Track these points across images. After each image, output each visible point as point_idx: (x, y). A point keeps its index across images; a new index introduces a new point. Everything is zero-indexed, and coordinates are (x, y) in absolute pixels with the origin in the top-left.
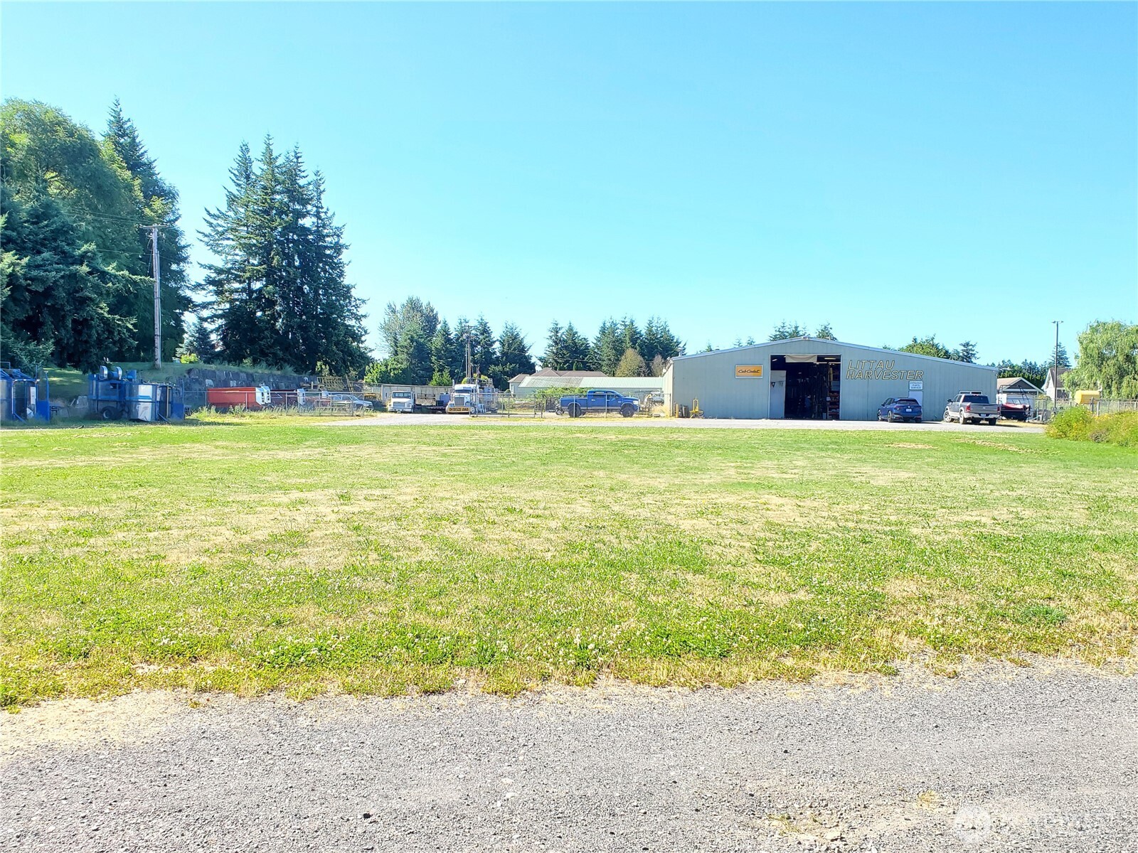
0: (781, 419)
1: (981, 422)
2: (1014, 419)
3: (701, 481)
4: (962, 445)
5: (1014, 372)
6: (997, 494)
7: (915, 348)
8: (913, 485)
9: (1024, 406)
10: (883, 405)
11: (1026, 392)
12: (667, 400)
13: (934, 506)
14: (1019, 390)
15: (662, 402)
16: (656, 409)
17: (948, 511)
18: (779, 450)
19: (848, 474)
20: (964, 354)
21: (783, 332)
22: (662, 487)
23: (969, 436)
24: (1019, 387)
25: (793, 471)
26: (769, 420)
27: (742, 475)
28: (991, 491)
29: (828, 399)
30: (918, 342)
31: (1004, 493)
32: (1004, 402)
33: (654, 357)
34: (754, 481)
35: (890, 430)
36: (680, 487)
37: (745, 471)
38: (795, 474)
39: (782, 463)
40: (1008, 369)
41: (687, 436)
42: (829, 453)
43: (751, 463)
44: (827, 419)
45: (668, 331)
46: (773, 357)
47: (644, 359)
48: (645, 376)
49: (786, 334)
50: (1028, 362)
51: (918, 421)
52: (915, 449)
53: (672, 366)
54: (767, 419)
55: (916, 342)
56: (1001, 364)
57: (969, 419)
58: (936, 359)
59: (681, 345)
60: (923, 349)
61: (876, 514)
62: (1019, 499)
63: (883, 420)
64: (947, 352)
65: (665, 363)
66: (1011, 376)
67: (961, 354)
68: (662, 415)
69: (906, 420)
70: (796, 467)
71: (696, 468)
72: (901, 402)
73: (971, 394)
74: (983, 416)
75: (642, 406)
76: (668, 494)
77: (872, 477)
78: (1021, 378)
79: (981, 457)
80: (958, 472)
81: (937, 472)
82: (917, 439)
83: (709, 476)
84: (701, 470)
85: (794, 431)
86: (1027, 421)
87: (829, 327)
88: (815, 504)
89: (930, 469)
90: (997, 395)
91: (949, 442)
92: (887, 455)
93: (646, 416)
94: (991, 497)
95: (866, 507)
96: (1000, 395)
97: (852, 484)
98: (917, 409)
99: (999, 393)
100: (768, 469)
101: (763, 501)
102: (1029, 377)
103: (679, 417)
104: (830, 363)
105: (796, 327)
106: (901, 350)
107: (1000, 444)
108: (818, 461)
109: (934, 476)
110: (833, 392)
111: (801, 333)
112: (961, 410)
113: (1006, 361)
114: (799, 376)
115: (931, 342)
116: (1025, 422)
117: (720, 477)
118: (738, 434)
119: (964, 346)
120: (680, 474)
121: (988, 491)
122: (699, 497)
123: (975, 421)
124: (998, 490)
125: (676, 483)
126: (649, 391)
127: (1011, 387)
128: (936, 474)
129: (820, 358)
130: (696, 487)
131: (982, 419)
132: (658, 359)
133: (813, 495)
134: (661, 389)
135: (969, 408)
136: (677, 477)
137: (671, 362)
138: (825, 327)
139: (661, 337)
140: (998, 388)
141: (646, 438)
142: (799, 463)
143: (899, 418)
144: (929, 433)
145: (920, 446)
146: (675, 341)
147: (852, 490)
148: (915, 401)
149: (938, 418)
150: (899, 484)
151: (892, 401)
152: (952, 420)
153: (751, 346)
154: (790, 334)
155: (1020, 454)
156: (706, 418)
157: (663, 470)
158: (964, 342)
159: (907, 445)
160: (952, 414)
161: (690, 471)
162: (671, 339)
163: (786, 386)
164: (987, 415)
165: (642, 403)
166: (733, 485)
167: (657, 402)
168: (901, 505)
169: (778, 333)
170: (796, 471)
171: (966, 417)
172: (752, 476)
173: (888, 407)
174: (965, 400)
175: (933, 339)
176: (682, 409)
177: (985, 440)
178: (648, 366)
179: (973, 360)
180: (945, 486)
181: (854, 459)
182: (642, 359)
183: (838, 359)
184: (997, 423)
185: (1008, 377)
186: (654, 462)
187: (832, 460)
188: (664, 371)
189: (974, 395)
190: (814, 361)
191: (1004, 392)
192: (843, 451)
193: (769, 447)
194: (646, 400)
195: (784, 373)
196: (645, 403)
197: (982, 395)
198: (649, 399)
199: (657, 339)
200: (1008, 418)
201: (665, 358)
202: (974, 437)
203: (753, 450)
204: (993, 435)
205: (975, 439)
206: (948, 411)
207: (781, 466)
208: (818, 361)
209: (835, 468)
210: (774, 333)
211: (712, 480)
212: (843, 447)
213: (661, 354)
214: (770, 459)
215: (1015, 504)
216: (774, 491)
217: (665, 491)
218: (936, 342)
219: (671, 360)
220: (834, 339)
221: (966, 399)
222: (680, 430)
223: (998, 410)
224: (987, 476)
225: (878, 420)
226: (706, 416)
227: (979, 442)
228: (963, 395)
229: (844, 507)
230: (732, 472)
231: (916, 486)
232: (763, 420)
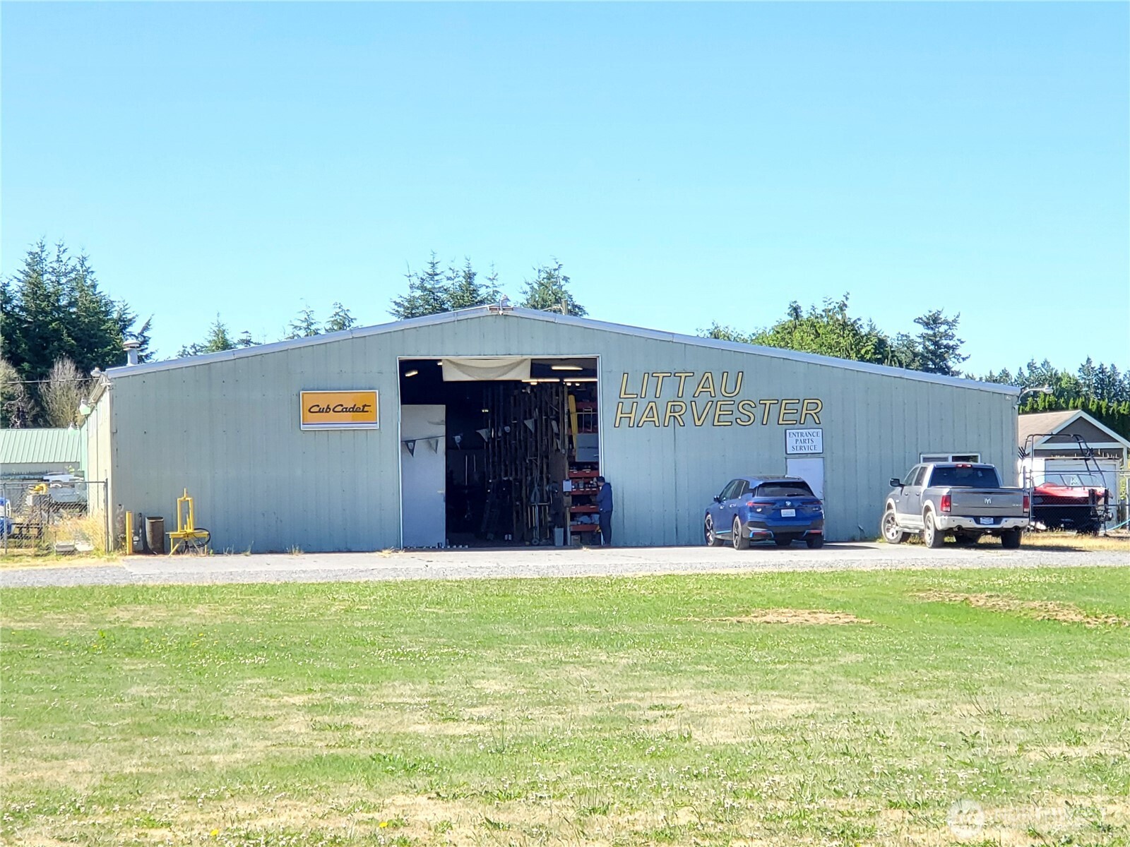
0: (438, 548)
1: (982, 540)
2: (1067, 528)
3: (204, 759)
4: (931, 609)
5: (1063, 395)
6: (1035, 755)
7: (797, 335)
8: (810, 736)
9: (1092, 493)
10: (719, 500)
11: (1093, 452)
12: (96, 498)
13: (869, 803)
14: (1075, 446)
15: (82, 507)
16: (64, 528)
17: (907, 816)
18: (433, 646)
19: (629, 714)
20: (925, 348)
21: (431, 291)
22: (81, 789)
23: (951, 582)
24: (1077, 438)
25: (475, 712)
26: (401, 553)
27: (329, 734)
28: (1021, 747)
29: (568, 486)
30: (805, 315)
31: (1055, 751)
32: (1039, 482)
33: (51, 365)
34: (365, 752)
35: (741, 571)
36: (138, 786)
37: (337, 719)
38: (480, 720)
39: (442, 689)
40: (1046, 389)
41: (162, 613)
42: (575, 649)
43: (355, 692)
44: (565, 545)
45: (94, 286)
46: (405, 365)
47: (20, 371)
48: (24, 426)
49: (444, 296)
50: (1096, 365)
51: (814, 542)
52: (811, 627)
53: (107, 396)
54: (397, 548)
55: (797, 317)
56: (1026, 373)
57: (948, 532)
58: (854, 364)
59: (135, 329)
60: (817, 335)
61: (710, 836)
62: (1097, 768)
63: (720, 543)
64: (881, 343)
65: (86, 384)
66: (1052, 408)
67: (920, 349)
68: (81, 547)
69: (783, 539)
70: (483, 699)
71: (189, 717)
72: (767, 490)
73: (950, 463)
74: (987, 523)
75: (19, 520)
76: (101, 811)
77: (697, 719)
78: (1079, 413)
79: (987, 644)
80: (928, 692)
81: (872, 694)
82: (813, 596)
83: (229, 743)
84: (205, 724)
85: (475, 584)
86: (1101, 532)
87: (562, 273)
88: (541, 816)
89: (852, 687)
90: (1020, 464)
91: (900, 603)
92: (733, 649)
93: (32, 551)
94: (1021, 765)
95: (684, 817)
96: (1027, 461)
97: (640, 744)
98: (810, 509)
99: (1024, 455)
100: (402, 710)
101: (390, 814)
102: (1099, 407)
103: (136, 551)
104: (568, 381)
105: (470, 276)
106: (759, 339)
107: (1037, 604)
108: (545, 676)
109: (866, 707)
110: (580, 466)
111: (483, 292)
112: (928, 509)
113: (1038, 365)
114: (482, 422)
115: (840, 317)
116: (1096, 535)
117: (260, 745)
118: (315, 601)
119: (927, 325)
120: (140, 741)
121: (1013, 749)
122: (199, 817)
123: (965, 539)
124: (1038, 742)
125: (127, 771)
126: (37, 474)
127: (1053, 438)
128: (869, 701)
129: (539, 368)
130: (189, 783)
131: (983, 532)
132: (64, 372)
133: (534, 785)
134: (77, 464)
135: (947, 500)
136: (132, 751)
137: (105, 383)
138: (550, 277)
139: (71, 304)
140: (1021, 443)
141: (33, 625)
142: (491, 686)
143: (765, 537)
144: (845, 577)
145: (823, 618)
146: (115, 315)
147: (643, 765)
148: (803, 485)
149: (867, 534)
150: (770, 738)
151: (742, 487)
152: (905, 537)
153: (343, 335)
154: (453, 296)
155: (1090, 631)
156: (218, 552)
157: (85, 731)
158: (924, 313)
159: (787, 616)
160: (905, 520)
161: (171, 729)
162: (99, 311)
163: (447, 448)
164: (997, 519)
165: (17, 510)
166: (300, 767)
167: (65, 505)
168: (781, 804)
169: (418, 293)
170: (483, 711)
171: (940, 527)
172: (358, 733)
173: (734, 504)
174: (935, 481)
175: (842, 307)
176: (143, 526)
177: (996, 592)
178: (32, 393)
179: (951, 363)
180: (895, 739)
181: (644, 666)
182: (13, 372)
183: (589, 367)
184: (1024, 541)
185: (1044, 410)
186: (56, 703)
187: (585, 672)
188: (84, 409)
189: (960, 464)
190: (523, 375)
191: (1038, 453)
192: (613, 642)
193: (405, 639)
194: (29, 501)
195: (438, 412)
196: (27, 511)
197: (979, 463)
198: (39, 499)
199: (59, 309)
200: (1052, 525)
201: (84, 368)
202: (964, 585)
203: (360, 649)
204: (1015, 578)
205: (968, 590)
206: (894, 511)
207: (439, 700)
208: (532, 376)
209: (592, 696)
210: (407, 293)
211: (239, 756)
212: (613, 629)
213: (71, 354)
214: (409, 677)
215: (1085, 786)
216: (420, 782)
217: (90, 801)
218: (851, 314)
219: (104, 378)
220: (575, 310)
221: (941, 476)
222: (137, 594)
223: (1026, 504)
224: (1007, 702)
225: (705, 543)
226: (217, 544)
227: (980, 600)
228: (930, 468)
229: (622, 820)
230: (298, 724)
231: (816, 745)
232: (386, 553)
